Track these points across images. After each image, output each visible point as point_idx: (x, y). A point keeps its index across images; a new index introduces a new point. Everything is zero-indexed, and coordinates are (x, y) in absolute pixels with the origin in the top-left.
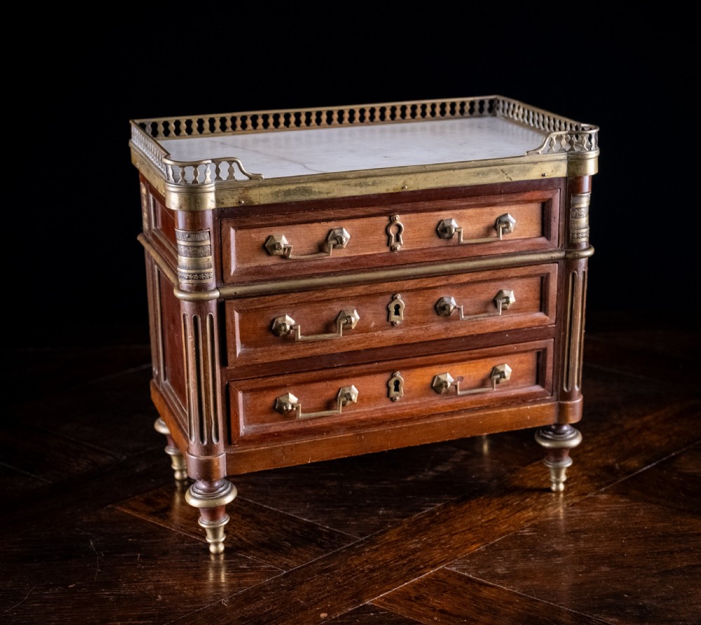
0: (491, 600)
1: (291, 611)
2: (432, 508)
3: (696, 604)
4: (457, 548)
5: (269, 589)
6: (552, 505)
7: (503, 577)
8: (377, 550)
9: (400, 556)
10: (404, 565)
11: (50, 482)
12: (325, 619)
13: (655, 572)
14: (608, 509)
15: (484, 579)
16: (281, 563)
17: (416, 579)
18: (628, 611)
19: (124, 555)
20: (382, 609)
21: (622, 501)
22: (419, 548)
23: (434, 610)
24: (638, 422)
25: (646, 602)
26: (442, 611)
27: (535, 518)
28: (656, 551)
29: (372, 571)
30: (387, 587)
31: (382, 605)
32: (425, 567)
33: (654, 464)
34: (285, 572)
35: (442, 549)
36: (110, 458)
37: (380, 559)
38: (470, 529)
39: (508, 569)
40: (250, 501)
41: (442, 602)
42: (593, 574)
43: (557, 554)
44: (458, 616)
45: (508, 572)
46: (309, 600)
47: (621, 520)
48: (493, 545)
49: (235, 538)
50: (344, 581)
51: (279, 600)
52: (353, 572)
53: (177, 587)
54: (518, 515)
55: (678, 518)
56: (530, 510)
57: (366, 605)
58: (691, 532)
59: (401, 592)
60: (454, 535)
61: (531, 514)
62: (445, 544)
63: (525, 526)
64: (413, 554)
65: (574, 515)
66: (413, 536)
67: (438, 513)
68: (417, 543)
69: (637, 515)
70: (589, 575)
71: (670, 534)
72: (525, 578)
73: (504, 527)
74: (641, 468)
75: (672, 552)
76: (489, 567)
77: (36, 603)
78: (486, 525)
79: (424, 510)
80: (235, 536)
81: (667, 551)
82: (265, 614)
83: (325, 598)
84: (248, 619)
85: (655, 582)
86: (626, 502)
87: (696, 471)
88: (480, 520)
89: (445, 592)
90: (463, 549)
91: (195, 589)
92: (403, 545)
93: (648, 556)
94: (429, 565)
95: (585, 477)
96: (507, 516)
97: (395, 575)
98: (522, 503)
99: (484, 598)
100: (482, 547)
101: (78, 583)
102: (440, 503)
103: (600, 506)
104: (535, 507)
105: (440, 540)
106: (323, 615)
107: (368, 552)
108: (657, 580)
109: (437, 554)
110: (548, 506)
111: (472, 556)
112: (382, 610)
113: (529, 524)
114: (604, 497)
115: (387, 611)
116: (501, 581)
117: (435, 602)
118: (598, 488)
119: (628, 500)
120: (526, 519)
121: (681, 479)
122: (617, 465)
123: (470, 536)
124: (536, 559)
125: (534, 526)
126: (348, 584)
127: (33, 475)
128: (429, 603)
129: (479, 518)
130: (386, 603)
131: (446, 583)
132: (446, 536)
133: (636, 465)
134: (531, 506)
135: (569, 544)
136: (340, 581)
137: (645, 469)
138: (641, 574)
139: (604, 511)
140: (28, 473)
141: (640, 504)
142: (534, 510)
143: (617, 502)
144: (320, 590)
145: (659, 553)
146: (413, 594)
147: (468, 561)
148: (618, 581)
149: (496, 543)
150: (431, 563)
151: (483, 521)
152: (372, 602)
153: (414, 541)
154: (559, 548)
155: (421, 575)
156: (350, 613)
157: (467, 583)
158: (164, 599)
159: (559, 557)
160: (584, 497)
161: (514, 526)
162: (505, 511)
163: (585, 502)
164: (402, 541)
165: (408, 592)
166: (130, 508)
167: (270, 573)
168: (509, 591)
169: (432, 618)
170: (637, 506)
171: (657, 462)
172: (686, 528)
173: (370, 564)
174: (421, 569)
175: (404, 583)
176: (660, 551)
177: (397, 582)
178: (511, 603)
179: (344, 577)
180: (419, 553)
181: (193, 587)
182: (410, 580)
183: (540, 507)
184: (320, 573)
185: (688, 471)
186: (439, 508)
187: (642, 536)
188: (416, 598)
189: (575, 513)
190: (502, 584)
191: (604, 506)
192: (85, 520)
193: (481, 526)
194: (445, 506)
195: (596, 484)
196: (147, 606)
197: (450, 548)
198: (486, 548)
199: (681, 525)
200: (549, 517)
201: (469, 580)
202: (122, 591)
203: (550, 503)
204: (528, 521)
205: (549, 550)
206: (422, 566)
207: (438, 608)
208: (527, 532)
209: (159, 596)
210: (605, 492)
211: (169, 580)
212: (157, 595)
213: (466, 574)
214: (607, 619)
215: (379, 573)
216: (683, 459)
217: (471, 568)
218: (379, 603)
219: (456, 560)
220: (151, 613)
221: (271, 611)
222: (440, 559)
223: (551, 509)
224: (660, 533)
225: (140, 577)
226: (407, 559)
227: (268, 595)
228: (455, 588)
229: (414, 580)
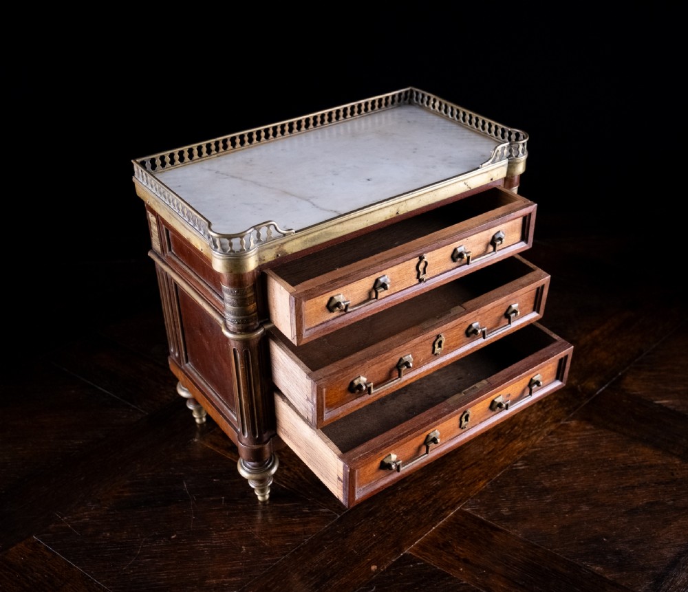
0: (502, 547)
1: (348, 564)
3: (660, 548)
4: (469, 485)
5: (328, 537)
6: (535, 434)
7: (507, 519)
9: (426, 496)
10: (430, 505)
11: (147, 414)
12: (376, 573)
13: (623, 511)
14: (578, 438)
15: (493, 521)
16: (335, 505)
17: (441, 523)
18: (609, 558)
19: (211, 499)
20: (418, 559)
21: (588, 427)
22: (439, 487)
23: (458, 558)
24: (588, 337)
25: (621, 546)
26: (466, 561)
27: (524, 449)
28: (621, 486)
29: (406, 513)
30: (420, 533)
31: (418, 554)
32: (447, 509)
33: (606, 385)
34: (339, 516)
35: (457, 486)
37: (411, 499)
38: (476, 463)
39: (510, 509)
41: (464, 550)
42: (576, 515)
43: (546, 491)
44: (478, 567)
45: (510, 513)
46: (361, 550)
47: (590, 451)
48: (495, 481)
49: (296, 477)
50: (385, 526)
51: (337, 549)
52: (392, 515)
53: (256, 537)
54: (511, 445)
55: (633, 447)
56: (519, 440)
57: (405, 555)
58: (645, 463)
59: (431, 538)
60: (464, 470)
61: (520, 444)
62: (459, 480)
63: (518, 458)
64: (436, 493)
65: (553, 445)
66: (433, 472)
68: (437, 479)
69: (601, 444)
70: (575, 515)
71: (629, 466)
72: (525, 520)
73: (502, 460)
74: (598, 390)
75: (633, 487)
76: (496, 507)
77: (148, 558)
78: (488, 457)
80: (296, 473)
81: (629, 487)
82: (328, 567)
83: (373, 547)
84: (315, 573)
85: (624, 523)
86: (591, 429)
87: (639, 393)
89: (465, 537)
90: (474, 486)
91: (271, 538)
92: (427, 482)
93: (616, 492)
94: (448, 506)
95: (556, 401)
96: (503, 446)
97: (424, 518)
98: (513, 432)
99: (496, 544)
100: (487, 484)
101: (178, 532)
103: (571, 434)
104: (523, 436)
105: (454, 475)
106: (374, 568)
107: (401, 491)
108: (626, 521)
109: (453, 493)
110: (533, 435)
111: (481, 494)
112: (420, 561)
113: (520, 457)
114: (573, 423)
115: (423, 561)
116: (507, 524)
117: (459, 550)
118: (568, 412)
119: (592, 427)
120: (517, 451)
121: (630, 402)
122: (579, 386)
123: (477, 471)
124: (531, 498)
125: (524, 458)
126: (389, 530)
127: (133, 406)
128: (454, 551)
129: (481, 449)
130: (421, 552)
131: (465, 527)
132: (459, 471)
133: (594, 387)
134: (519, 435)
135: (553, 479)
136: (383, 526)
137: (601, 390)
138: (613, 514)
139: (575, 440)
140: (129, 404)
141: (602, 431)
142: (523, 439)
143: (585, 430)
144: (368, 538)
145: (623, 489)
146: (441, 541)
147: (479, 501)
148: (597, 521)
149: (498, 479)
150: (450, 503)
151: (485, 453)
152: (410, 551)
153: (435, 477)
154: (547, 484)
155: (444, 518)
156: (394, 565)
157: (480, 527)
158: (247, 551)
159: (548, 494)
160: (559, 424)
161: (510, 459)
162: (501, 441)
163: (559, 430)
164: (426, 478)
165: (436, 539)
166: (211, 442)
167: (327, 518)
168: (514, 537)
169: (458, 569)
170: (601, 433)
171: (609, 383)
172: (640, 458)
173: (403, 506)
174: (444, 510)
175: (432, 528)
176: (624, 485)
177: (427, 527)
178: (517, 550)
179: (386, 522)
180: (440, 492)
181: (269, 536)
182: (436, 524)
183: (526, 436)
184: (365, 516)
185: (635, 393)
187: (608, 469)
188: (443, 545)
189: (553, 443)
190: (508, 527)
191: (575, 434)
192: (178, 458)
193: (484, 459)
195: (566, 408)
196: (235, 560)
197: (463, 485)
198: (491, 484)
199: (636, 456)
200: (535, 448)
201: (482, 523)
202: (214, 542)
203: (534, 432)
204: (519, 453)
205: (540, 487)
206: (444, 508)
207: (462, 557)
208: (520, 466)
209: (243, 547)
210: (573, 418)
211: (249, 528)
212: (241, 546)
213: (479, 516)
214: (593, 567)
215: (411, 516)
216: (628, 379)
217: (482, 509)
218: (415, 551)
219: (469, 500)
220: (238, 567)
221: (332, 563)
222: (457, 499)
223: (535, 438)
224: (622, 466)
225: (226, 525)
226: (432, 499)
227: (329, 544)
228: (472, 533)
229: (439, 524)
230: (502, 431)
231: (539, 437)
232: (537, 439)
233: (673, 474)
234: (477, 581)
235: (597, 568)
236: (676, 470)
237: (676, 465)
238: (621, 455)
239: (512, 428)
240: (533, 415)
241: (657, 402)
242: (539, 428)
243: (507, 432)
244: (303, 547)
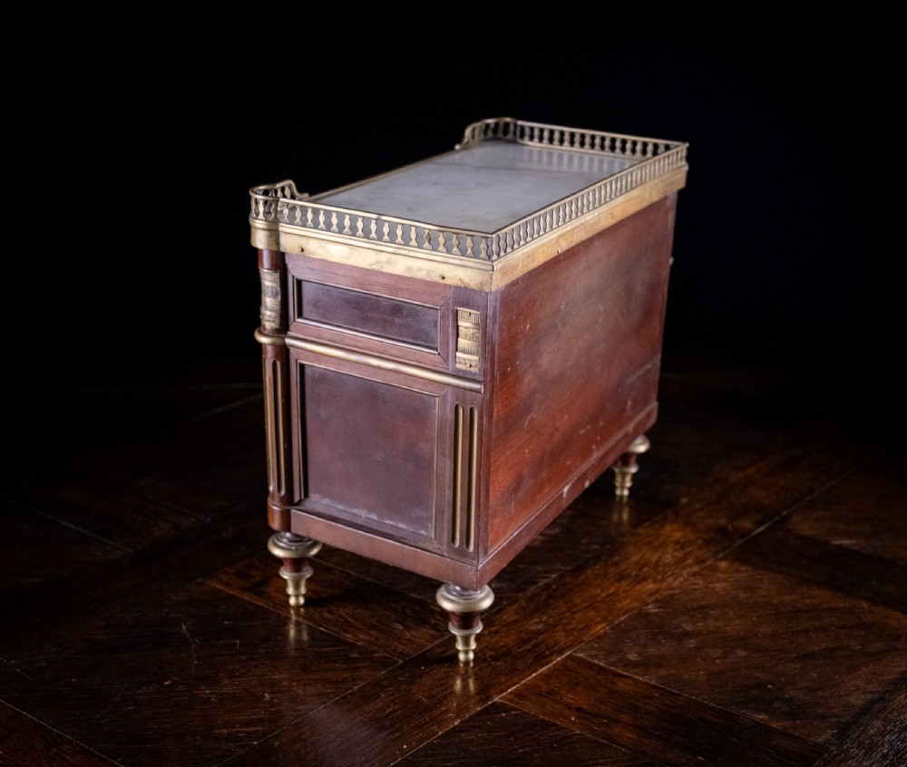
0: (629, 694)
1: (414, 713)
2: (546, 581)
3: (845, 695)
4: (582, 629)
5: (386, 684)
6: (672, 575)
7: (636, 665)
8: (496, 632)
9: (522, 640)
10: (528, 651)
11: (130, 551)
13: (793, 656)
14: (730, 580)
15: (617, 667)
16: (395, 650)
17: (544, 668)
18: (776, 705)
19: (221, 642)
20: (513, 707)
21: (743, 568)
22: (541, 630)
23: (569, 707)
24: (741, 475)
25: (792, 693)
26: (579, 709)
27: (657, 592)
28: (790, 630)
30: (515, 680)
31: (512, 702)
32: (552, 654)
33: (766, 525)
34: (401, 662)
35: (566, 630)
36: (193, 520)
37: (502, 644)
38: (590, 606)
39: (639, 654)
40: (351, 572)
41: (577, 698)
42: (730, 660)
43: (689, 635)
44: (596, 715)
45: (639, 659)
46: (432, 698)
47: (745, 593)
48: (618, 625)
49: (341, 620)
51: (398, 698)
53: (284, 683)
54: (638, 587)
55: (804, 589)
56: (650, 581)
57: (495, 703)
58: (821, 607)
59: (530, 685)
60: (575, 613)
61: (651, 586)
62: (569, 624)
63: (649, 601)
64: (536, 637)
65: (697, 587)
66: (532, 615)
67: (554, 587)
68: (537, 623)
69: (762, 586)
70: (727, 661)
71: (800, 609)
72: (660, 666)
73: (627, 603)
74: (755, 530)
75: (807, 632)
76: (620, 652)
77: (130, 705)
78: (608, 599)
79: (539, 583)
80: (340, 616)
81: (801, 631)
83: (449, 694)
85: (796, 669)
86: (747, 570)
88: (600, 594)
89: (578, 684)
90: (588, 630)
91: (305, 685)
92: (523, 625)
93: (783, 636)
94: (554, 651)
95: (701, 541)
96: (627, 588)
97: (520, 664)
98: (641, 573)
99: (621, 692)
100: (607, 628)
101: (173, 678)
102: (554, 573)
103: (722, 576)
104: (655, 577)
105: (561, 619)
107: (488, 635)
108: (798, 666)
109: (561, 637)
110: (668, 577)
111: (599, 638)
112: (514, 709)
113: (653, 598)
114: (723, 564)
115: (520, 710)
116: (636, 671)
117: (569, 698)
118: (716, 553)
119: (749, 568)
120: (648, 592)
121: (798, 542)
122: (730, 526)
123: (592, 614)
124: (667, 642)
125: (656, 601)
127: (110, 542)
128: (562, 699)
129: (598, 592)
130: (516, 700)
131: (577, 673)
132: (567, 614)
133: (750, 526)
134: (650, 577)
135: (698, 622)
137: (759, 530)
138: (780, 659)
139: (726, 581)
140: (105, 540)
141: (763, 572)
142: (655, 581)
143: (738, 571)
144: (443, 685)
145: (793, 633)
146: (544, 689)
147: (596, 645)
148: (758, 667)
149: (621, 622)
150: (556, 648)
151: (603, 595)
152: (501, 698)
153: (534, 621)
154: (689, 628)
155: (548, 663)
156: (479, 713)
157: (599, 673)
158: (272, 699)
159: (691, 639)
160: (703, 565)
161: (637, 601)
162: (624, 583)
163: (705, 571)
164: (522, 621)
165: (538, 686)
166: (221, 582)
167: (384, 663)
168: (645, 683)
169: (569, 718)
170: (760, 575)
171: (770, 522)
172: (815, 601)
174: (548, 656)
175: (531, 674)
176: (794, 629)
177: (524, 673)
178: (650, 697)
180: (542, 636)
181: (302, 683)
182: (537, 670)
183: (659, 577)
185: (803, 533)
186: (554, 579)
187: (771, 612)
188: (548, 692)
189: (696, 584)
190: (637, 674)
191: (726, 576)
192: (174, 599)
193: (602, 602)
194: (561, 577)
195: (713, 549)
196: (254, 708)
197: (574, 629)
198: (612, 628)
199: (809, 598)
200: (673, 589)
201: (600, 669)
202: (224, 689)
203: (669, 573)
204: (650, 595)
205: (679, 631)
206: (547, 653)
207: (574, 706)
208: (652, 609)
209: (266, 695)
210: (723, 559)
211: (275, 674)
212: (264, 693)
213: (596, 662)
214: (756, 716)
215: (502, 662)
216: (796, 518)
217: (600, 653)
218: (509, 700)
219: (583, 644)
220: (259, 716)
221: (392, 713)
222: (566, 643)
223: (671, 579)
224: (790, 609)
225: (242, 671)
226: (531, 644)
227: (387, 692)
228: (587, 679)
229: (541, 670)
230: (627, 572)
231: (677, 578)
232: (674, 581)
233: (859, 618)
234: (595, 730)
235: (760, 717)
236: (863, 613)
237: (863, 608)
238: (787, 598)
239: (640, 569)
240: (668, 556)
241: (835, 542)
242: (677, 568)
243: (633, 574)
244: (350, 694)
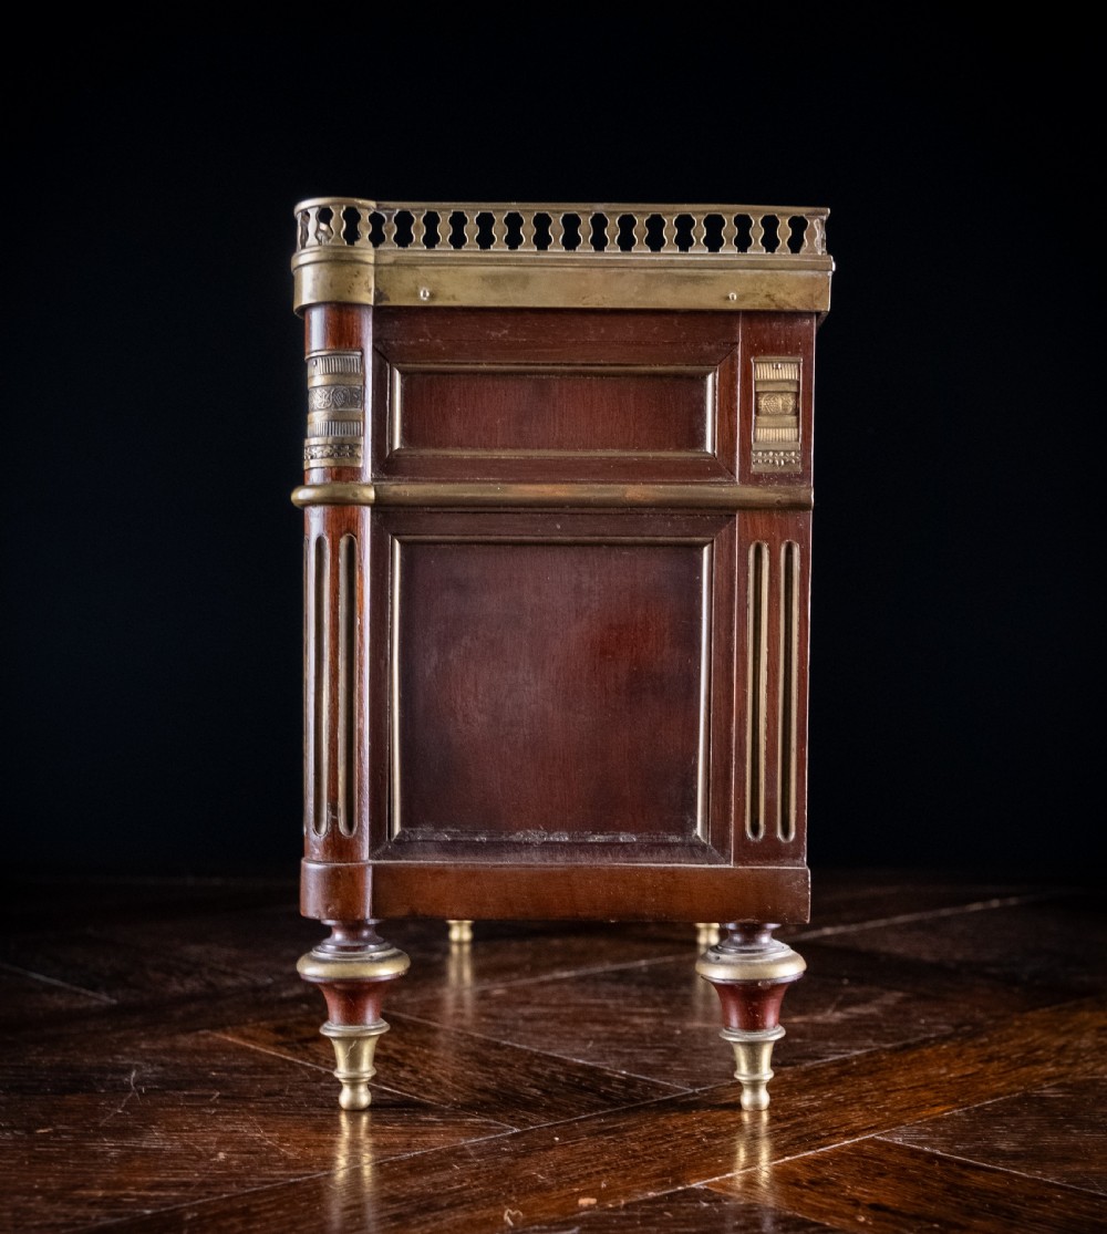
0: (996, 1193)
2: (840, 1057)
4: (901, 1111)
5: (472, 1153)
6: (1092, 1061)
7: (1015, 1156)
10: (785, 1130)
12: (590, 1207)
16: (512, 1116)
17: (811, 1153)
19: (187, 1092)
22: (815, 1108)
23: (856, 1203)
26: (876, 1207)
27: (1061, 1077)
31: (730, 1191)
32: (832, 1136)
34: (516, 1130)
38: (926, 1085)
39: (1022, 1145)
41: (875, 1191)
44: (917, 1217)
45: (1023, 1149)
46: (559, 1175)
48: (979, 1109)
49: (428, 1078)
50: (646, 1148)
52: (670, 1136)
53: (268, 1143)
56: (1048, 1065)
57: (693, 1189)
60: (891, 1091)
61: (1051, 1069)
63: (1045, 1086)
64: (804, 1116)
66: (803, 1092)
67: (854, 1064)
68: (812, 1100)
72: (1066, 1160)
73: (998, 1086)
76: (979, 1141)
78: (960, 1081)
82: (450, 1193)
83: (598, 1172)
84: (404, 1199)
88: (944, 1075)
89: (881, 1174)
90: (915, 1113)
91: (308, 1147)
94: (839, 1133)
96: (1001, 1071)
99: (977, 1189)
100: (956, 1111)
101: (61, 1127)
102: (858, 1051)
104: (1057, 1062)
105: (861, 1098)
106: (584, 1202)
109: (857, 1118)
111: (937, 1121)
112: (730, 1199)
113: (1052, 1083)
115: (741, 1200)
116: (1013, 1164)
117: (858, 1190)
120: (1043, 1077)
123: (927, 1094)
125: (1061, 1086)
126: (656, 1153)
128: (843, 1192)
129: (943, 1071)
130: (739, 1188)
131: (881, 1161)
132: (875, 1093)
134: (1047, 1061)
136: (636, 1149)
140: (83, 991)
144: (587, 1161)
146: (806, 1176)
147: (929, 1130)
149: (985, 1107)
150: (843, 1130)
151: (952, 1075)
152: (707, 1184)
153: (806, 1098)
155: (822, 1146)
156: (652, 1202)
157: (932, 1163)
158: (228, 1160)
161: (1020, 1084)
162: (995, 1064)
165: (792, 1173)
166: (241, 1036)
167: (484, 1130)
168: (1035, 1181)
169: (852, 1218)
173: (706, 1125)
174: (823, 1138)
175: (783, 1157)
178: (1044, 1199)
179: (648, 1143)
180: (817, 1115)
181: (304, 1144)
182: (797, 1154)
183: (1067, 1062)
184: (591, 1134)
186: (856, 1056)
188: (812, 1182)
190: (1014, 1168)
192: (144, 1046)
193: (949, 1082)
196: (184, 1169)
197: (886, 1109)
198: (967, 1111)
200: (1092, 1076)
201: (935, 1158)
203: (1087, 1058)
204: (1047, 1079)
206: (823, 1135)
207: (866, 1202)
208: (1051, 1094)
209: (222, 1154)
211: (259, 1132)
212: (218, 1151)
213: (926, 1150)
215: (725, 1141)
217: (937, 1140)
218: (723, 1186)
220: (185, 1179)
221: (462, 1189)
222: (865, 1124)
225: (198, 1125)
227: (467, 1163)
228: (904, 1169)
229: (806, 1154)
230: (1001, 1055)
